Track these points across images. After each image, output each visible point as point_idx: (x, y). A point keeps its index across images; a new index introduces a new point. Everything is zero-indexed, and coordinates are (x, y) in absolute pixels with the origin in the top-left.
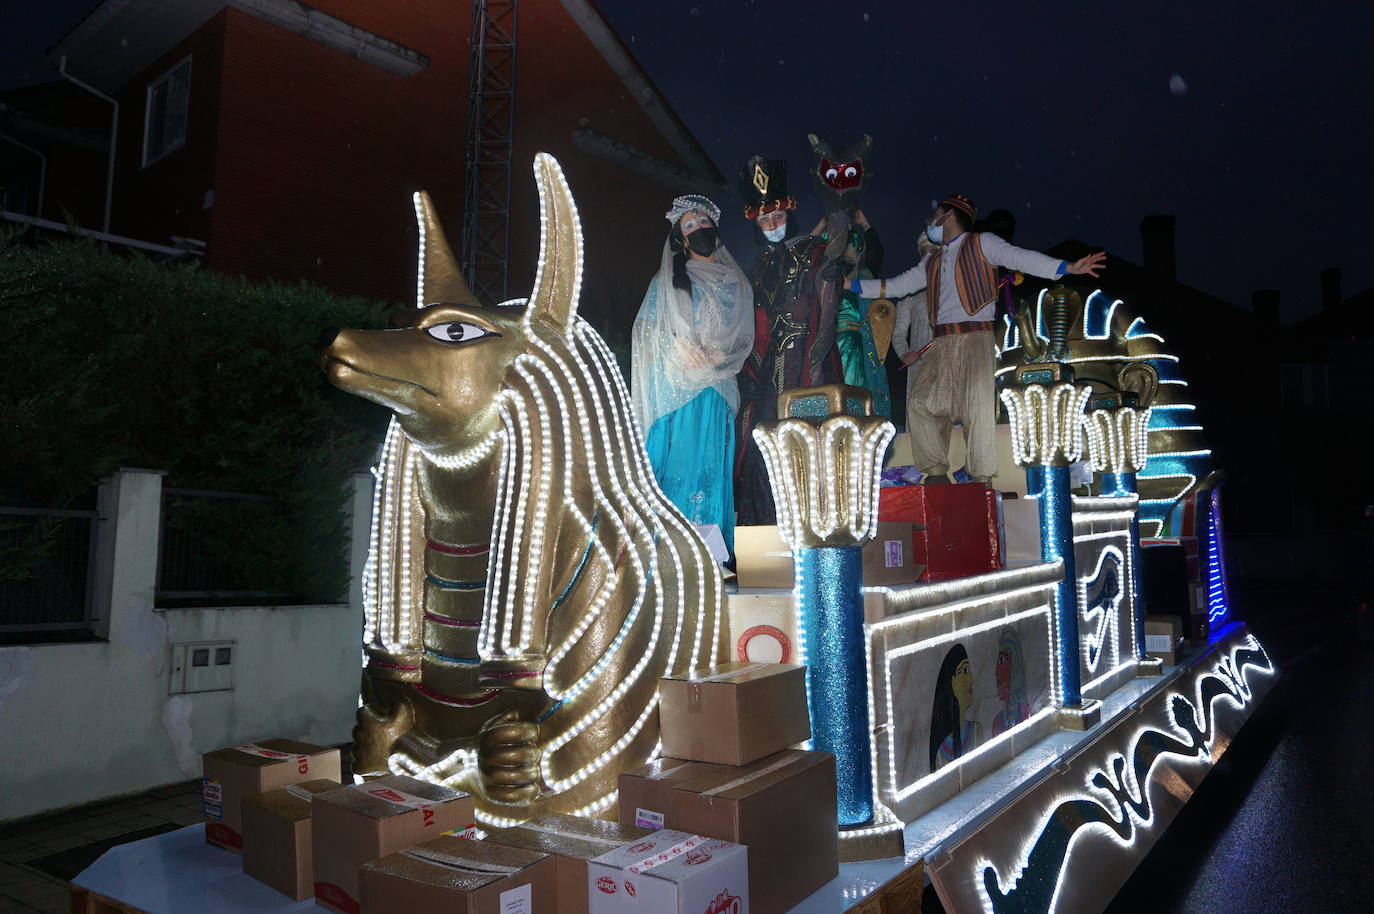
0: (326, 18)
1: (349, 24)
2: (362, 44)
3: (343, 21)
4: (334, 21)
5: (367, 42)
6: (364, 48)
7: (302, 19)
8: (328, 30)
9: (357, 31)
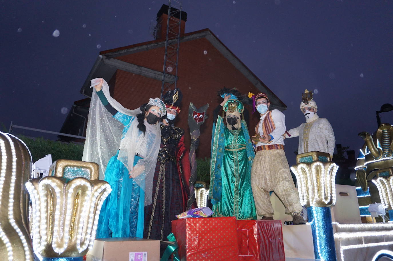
0: (146, 69)
1: (153, 70)
2: (157, 75)
3: (151, 69)
4: (148, 70)
5: (158, 74)
6: (158, 76)
7: (139, 70)
8: (147, 72)
9: (155, 71)
